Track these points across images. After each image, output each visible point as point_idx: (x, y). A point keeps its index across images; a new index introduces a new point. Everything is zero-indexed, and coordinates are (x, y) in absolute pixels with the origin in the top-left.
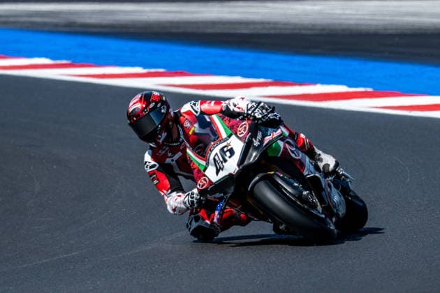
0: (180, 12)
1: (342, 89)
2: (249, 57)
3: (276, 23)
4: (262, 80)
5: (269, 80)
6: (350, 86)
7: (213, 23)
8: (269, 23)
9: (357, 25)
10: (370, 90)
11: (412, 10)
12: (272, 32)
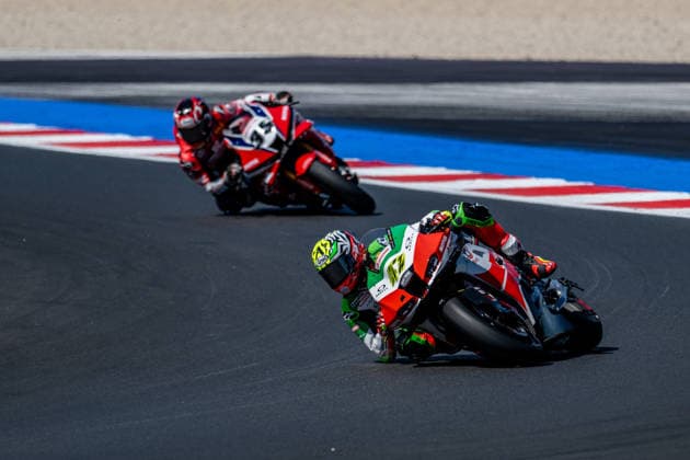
0: (378, 95)
1: (560, 183)
2: (455, 145)
3: (484, 109)
4: (468, 172)
5: (477, 173)
6: (568, 179)
7: (414, 108)
8: (477, 108)
9: (578, 111)
10: (591, 184)
11: (641, 95)
12: (481, 118)
